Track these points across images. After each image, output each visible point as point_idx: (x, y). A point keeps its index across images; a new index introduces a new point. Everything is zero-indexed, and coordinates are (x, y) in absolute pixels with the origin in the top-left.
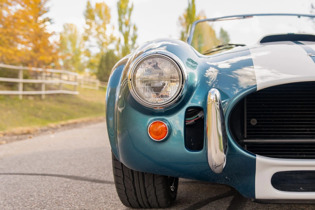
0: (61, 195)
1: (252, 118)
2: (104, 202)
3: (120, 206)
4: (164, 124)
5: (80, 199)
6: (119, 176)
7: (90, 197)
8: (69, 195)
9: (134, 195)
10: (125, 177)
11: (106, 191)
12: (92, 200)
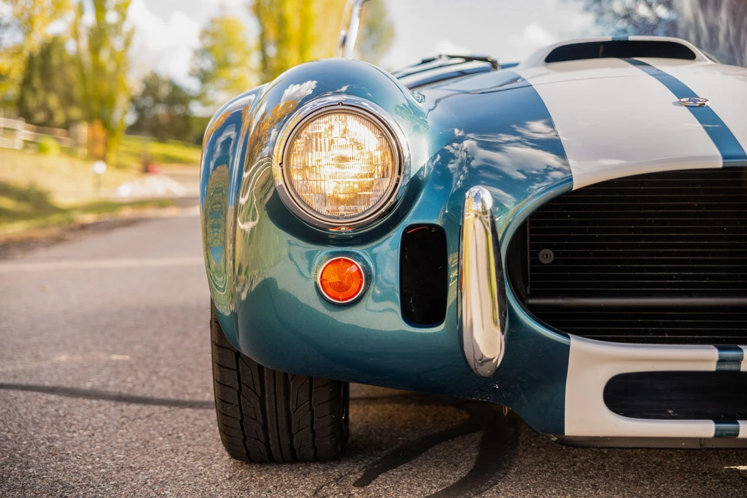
0: (54, 435)
1: (543, 249)
2: (172, 450)
3: (215, 458)
4: (356, 265)
5: (106, 443)
6: (228, 384)
7: (131, 439)
8: (75, 435)
9: (261, 432)
10: (244, 387)
11: (162, 423)
12: (137, 444)
